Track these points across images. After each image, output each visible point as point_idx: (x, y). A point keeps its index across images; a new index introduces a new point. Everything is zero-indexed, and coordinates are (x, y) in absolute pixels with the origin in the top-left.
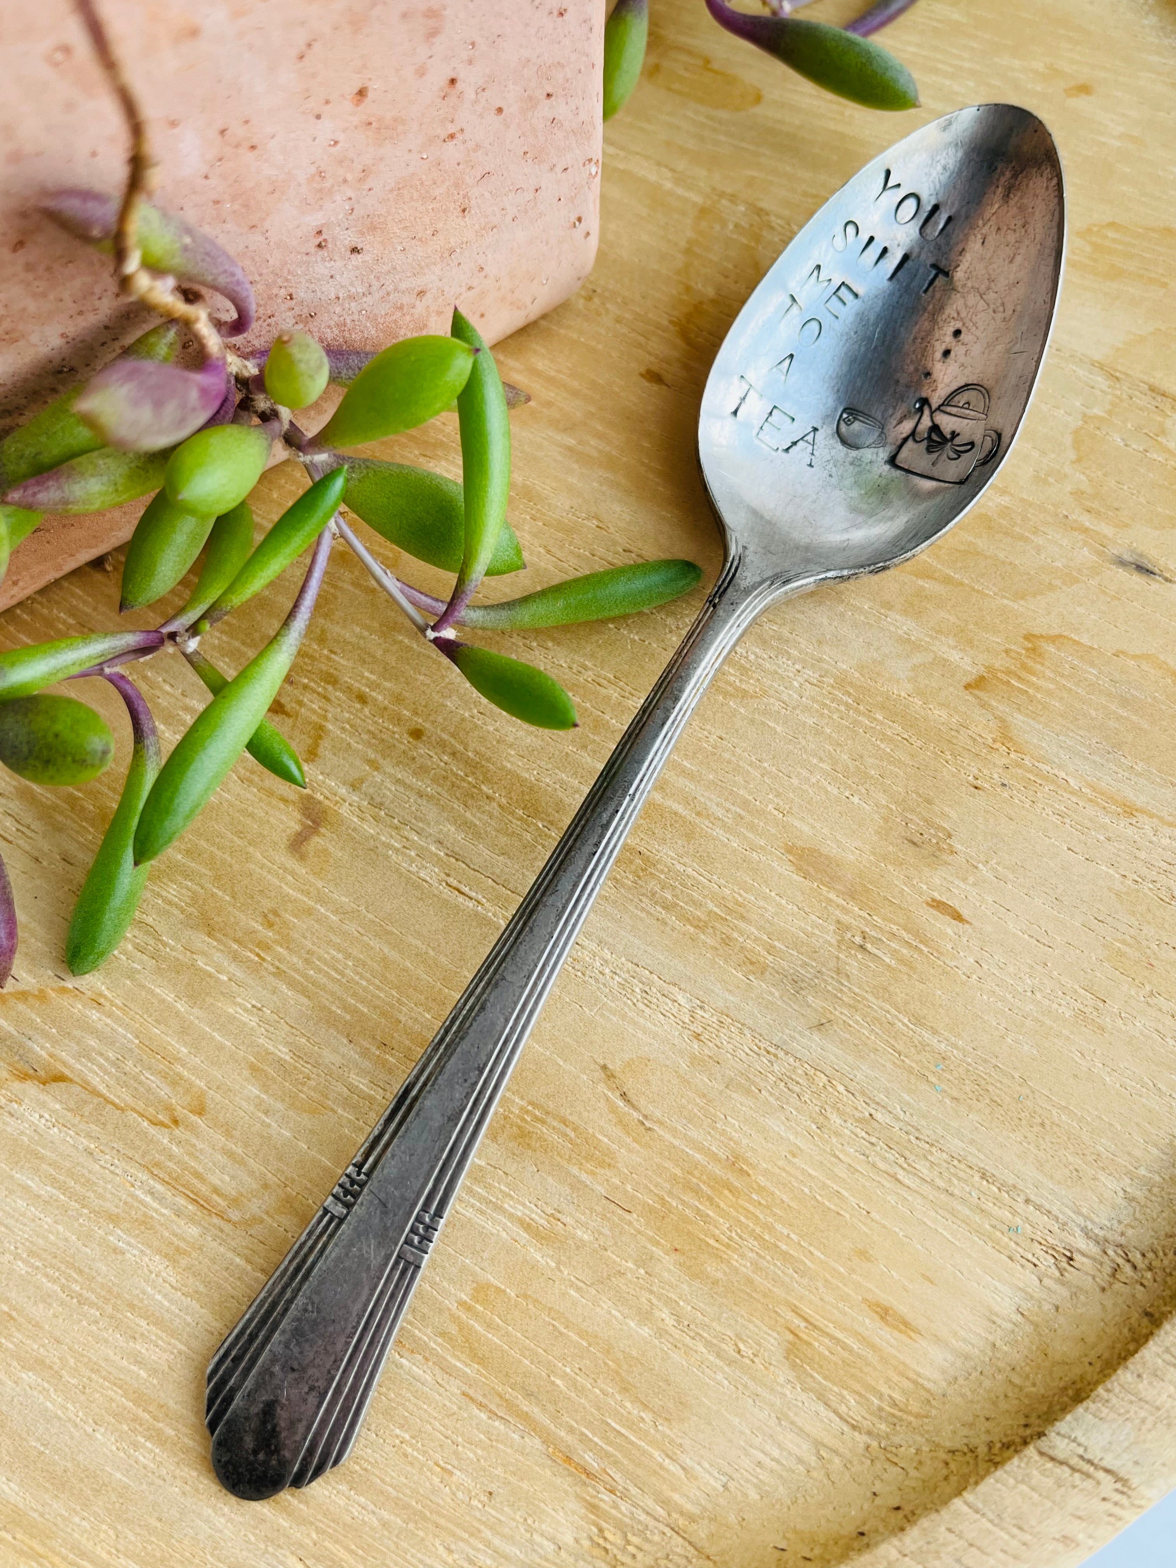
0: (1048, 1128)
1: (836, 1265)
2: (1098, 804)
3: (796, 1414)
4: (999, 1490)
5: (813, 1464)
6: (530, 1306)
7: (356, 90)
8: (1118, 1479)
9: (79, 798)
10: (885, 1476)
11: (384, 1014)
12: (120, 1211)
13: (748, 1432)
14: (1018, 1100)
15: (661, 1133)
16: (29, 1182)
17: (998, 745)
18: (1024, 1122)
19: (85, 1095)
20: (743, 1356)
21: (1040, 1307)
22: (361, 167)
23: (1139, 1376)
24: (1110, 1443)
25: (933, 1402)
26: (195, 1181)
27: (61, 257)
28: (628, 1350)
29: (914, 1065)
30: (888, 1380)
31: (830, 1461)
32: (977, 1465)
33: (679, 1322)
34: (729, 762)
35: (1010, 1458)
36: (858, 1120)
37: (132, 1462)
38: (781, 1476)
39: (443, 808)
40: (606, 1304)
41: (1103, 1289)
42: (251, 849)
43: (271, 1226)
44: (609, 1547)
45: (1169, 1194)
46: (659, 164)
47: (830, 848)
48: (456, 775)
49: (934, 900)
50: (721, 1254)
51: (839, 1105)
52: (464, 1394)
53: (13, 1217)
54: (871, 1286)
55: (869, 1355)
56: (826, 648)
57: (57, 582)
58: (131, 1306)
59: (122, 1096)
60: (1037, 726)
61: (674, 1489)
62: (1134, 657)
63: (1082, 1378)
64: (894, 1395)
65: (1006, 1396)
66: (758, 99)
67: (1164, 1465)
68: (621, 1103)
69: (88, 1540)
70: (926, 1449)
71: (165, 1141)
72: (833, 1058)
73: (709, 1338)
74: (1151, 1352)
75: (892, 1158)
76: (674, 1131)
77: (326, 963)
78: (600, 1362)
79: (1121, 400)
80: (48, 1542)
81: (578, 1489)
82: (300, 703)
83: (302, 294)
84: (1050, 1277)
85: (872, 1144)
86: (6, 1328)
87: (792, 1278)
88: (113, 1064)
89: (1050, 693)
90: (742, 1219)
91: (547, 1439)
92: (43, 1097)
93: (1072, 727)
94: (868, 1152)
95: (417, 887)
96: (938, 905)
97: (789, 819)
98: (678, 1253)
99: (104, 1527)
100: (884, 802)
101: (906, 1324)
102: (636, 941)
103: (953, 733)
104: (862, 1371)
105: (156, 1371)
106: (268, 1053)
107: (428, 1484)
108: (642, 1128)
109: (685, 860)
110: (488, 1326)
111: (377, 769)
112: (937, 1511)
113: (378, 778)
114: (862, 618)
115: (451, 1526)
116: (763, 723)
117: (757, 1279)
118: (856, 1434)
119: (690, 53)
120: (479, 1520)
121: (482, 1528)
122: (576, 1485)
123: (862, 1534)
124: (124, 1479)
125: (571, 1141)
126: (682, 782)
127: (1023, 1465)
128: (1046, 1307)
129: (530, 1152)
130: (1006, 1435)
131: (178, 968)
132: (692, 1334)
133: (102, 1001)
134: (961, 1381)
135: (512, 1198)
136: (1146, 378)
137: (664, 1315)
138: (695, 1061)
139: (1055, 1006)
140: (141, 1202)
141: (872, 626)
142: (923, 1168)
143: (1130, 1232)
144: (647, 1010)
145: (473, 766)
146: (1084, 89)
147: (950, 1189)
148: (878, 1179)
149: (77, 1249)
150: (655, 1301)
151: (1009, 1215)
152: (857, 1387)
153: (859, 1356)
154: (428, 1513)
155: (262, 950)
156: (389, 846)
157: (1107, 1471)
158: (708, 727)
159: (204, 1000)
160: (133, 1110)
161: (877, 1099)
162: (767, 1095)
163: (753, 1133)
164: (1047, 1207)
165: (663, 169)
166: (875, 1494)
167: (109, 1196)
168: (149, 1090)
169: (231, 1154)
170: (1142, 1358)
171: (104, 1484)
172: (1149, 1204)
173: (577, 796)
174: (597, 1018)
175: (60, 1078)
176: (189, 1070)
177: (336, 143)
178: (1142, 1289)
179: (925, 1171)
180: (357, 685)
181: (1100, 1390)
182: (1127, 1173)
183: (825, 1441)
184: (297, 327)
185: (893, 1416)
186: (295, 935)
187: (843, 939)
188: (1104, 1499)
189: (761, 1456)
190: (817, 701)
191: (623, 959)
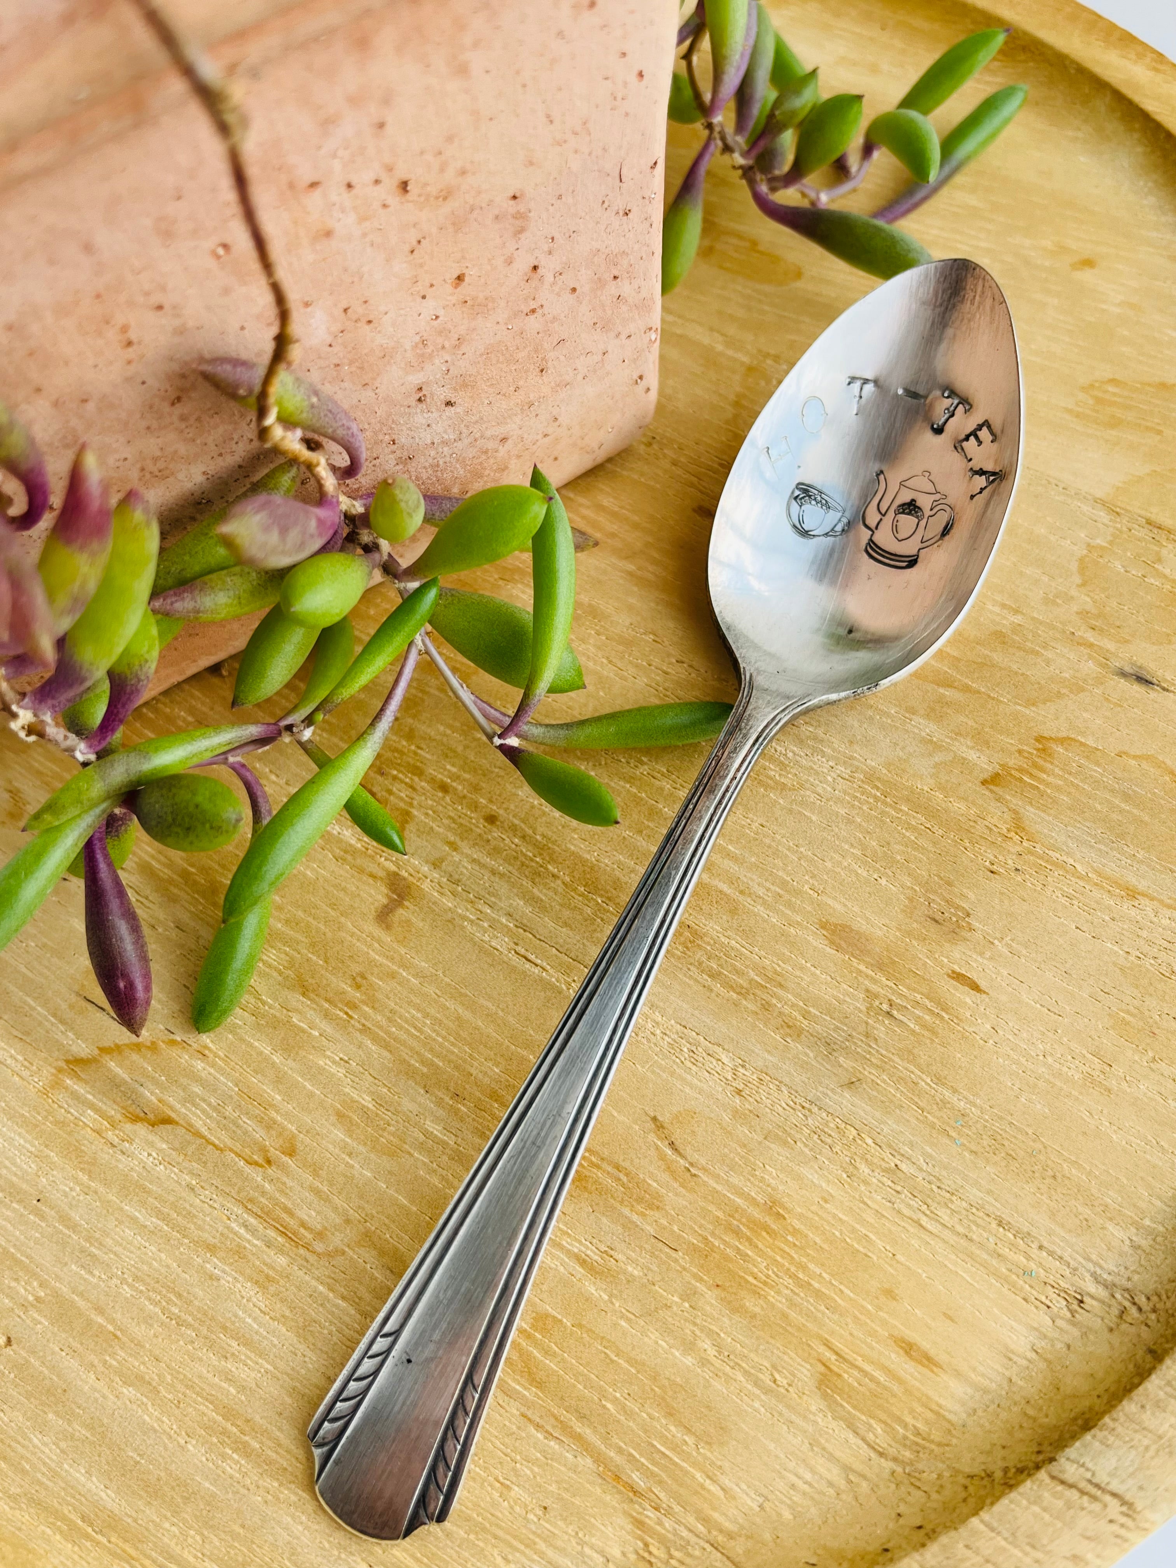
0: (1059, 1180)
1: (864, 1303)
2: (1103, 888)
3: (827, 1441)
4: (1013, 1510)
5: (842, 1487)
6: (585, 1335)
7: (456, 276)
8: (1124, 1503)
9: (192, 873)
10: (909, 1499)
11: (457, 1067)
12: (216, 1241)
13: (782, 1456)
14: (1031, 1155)
15: (706, 1179)
16: (137, 1214)
17: (1012, 834)
18: (1037, 1175)
19: (189, 1137)
20: (778, 1386)
21: (1053, 1346)
22: (457, 337)
23: (1143, 1407)
24: (1116, 1468)
25: (954, 1432)
26: (284, 1215)
27: (209, 409)
28: (673, 1377)
29: (935, 1120)
30: (912, 1411)
31: (858, 1485)
32: (993, 1487)
33: (720, 1353)
34: (769, 847)
35: (1023, 1481)
36: (886, 1170)
37: (219, 1472)
38: (812, 1498)
39: (513, 885)
40: (654, 1335)
41: (1111, 1330)
42: (343, 919)
43: (352, 1258)
44: (653, 1560)
45: (1172, 1243)
46: (711, 329)
47: (860, 924)
48: (525, 855)
49: (953, 972)
50: (759, 1290)
51: (868, 1156)
52: (523, 1415)
53: (121, 1245)
54: (897, 1323)
55: (895, 1387)
56: (856, 747)
57: (179, 685)
58: (224, 1328)
59: (221, 1137)
60: (1047, 818)
61: (714, 1509)
62: (1135, 757)
63: (1091, 1409)
64: (919, 1425)
65: (1021, 1427)
66: (799, 275)
67: (1166, 1490)
68: (669, 1152)
69: (177, 1544)
70: (947, 1474)
71: (259, 1179)
72: (862, 1114)
73: (747, 1368)
74: (1154, 1385)
75: (916, 1205)
76: (717, 1177)
77: (407, 1021)
78: (647, 1388)
79: (1121, 532)
80: (140, 1546)
81: (626, 1507)
82: (390, 792)
83: (403, 440)
84: (1062, 1318)
85: (898, 1192)
86: (111, 1346)
87: (823, 1313)
88: (215, 1109)
89: (1058, 789)
90: (778, 1258)
91: (599, 1459)
92: (151, 1137)
93: (1079, 819)
94: (893, 1200)
95: (489, 954)
96: (958, 977)
97: (824, 898)
98: (719, 1289)
99: (192, 1532)
100: (909, 884)
101: (929, 1359)
102: (685, 1006)
103: (972, 824)
104: (888, 1402)
105: (244, 1388)
106: (353, 1101)
107: (488, 1499)
108: (688, 1174)
109: (729, 933)
110: (546, 1353)
111: (455, 850)
112: (956, 1529)
113: (457, 857)
114: (889, 721)
115: (508, 1537)
116: (800, 812)
117: (792, 1314)
118: (883, 1460)
119: (740, 236)
120: (534, 1533)
121: (537, 1540)
122: (624, 1502)
123: (886, 1550)
124: (212, 1488)
125: (623, 1185)
126: (727, 864)
127: (1035, 1488)
128: (1059, 1345)
129: (586, 1195)
130: (1020, 1461)
131: (275, 1024)
132: (732, 1364)
133: (206, 1052)
134: (980, 1413)
135: (569, 1235)
136: (1143, 513)
137: (706, 1345)
138: (736, 1114)
139: (1065, 1069)
140: (235, 1233)
141: (897, 728)
142: (944, 1214)
143: (1136, 1277)
144: (694, 1068)
145: (541, 849)
146: (1088, 263)
147: (969, 1235)
148: (903, 1224)
149: (178, 1275)
150: (698, 1333)
151: (1024, 1260)
152: (884, 1417)
153: (885, 1388)
154: (488, 1525)
155: (350, 1008)
156: (464, 918)
157: (1114, 1495)
158: (751, 816)
159: (297, 1053)
160: (231, 1150)
161: (902, 1151)
162: (802, 1146)
163: (789, 1180)
164: (1059, 1252)
165: (716, 334)
166: (899, 1515)
167: (207, 1227)
168: (246, 1133)
169: (317, 1192)
170: (1146, 1389)
171: (193, 1493)
172: (1153, 1252)
173: (633, 875)
174: (649, 1074)
175: (167, 1121)
176: (282, 1115)
177: (437, 317)
178: (1146, 1328)
179: (946, 1218)
180: (440, 776)
181: (1107, 1419)
182: (1134, 1223)
183: (854, 1467)
184: (397, 467)
185: (917, 1444)
186: (379, 995)
187: (872, 1006)
188: (1111, 1521)
189: (794, 1479)
190: (849, 794)
191: (673, 1022)
